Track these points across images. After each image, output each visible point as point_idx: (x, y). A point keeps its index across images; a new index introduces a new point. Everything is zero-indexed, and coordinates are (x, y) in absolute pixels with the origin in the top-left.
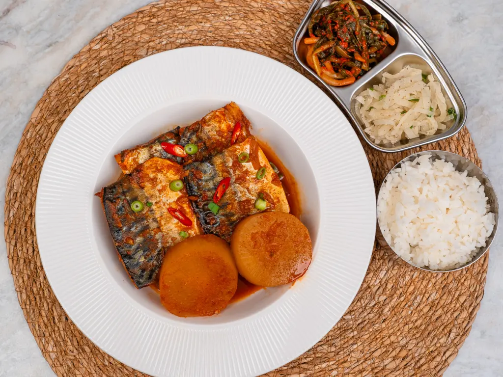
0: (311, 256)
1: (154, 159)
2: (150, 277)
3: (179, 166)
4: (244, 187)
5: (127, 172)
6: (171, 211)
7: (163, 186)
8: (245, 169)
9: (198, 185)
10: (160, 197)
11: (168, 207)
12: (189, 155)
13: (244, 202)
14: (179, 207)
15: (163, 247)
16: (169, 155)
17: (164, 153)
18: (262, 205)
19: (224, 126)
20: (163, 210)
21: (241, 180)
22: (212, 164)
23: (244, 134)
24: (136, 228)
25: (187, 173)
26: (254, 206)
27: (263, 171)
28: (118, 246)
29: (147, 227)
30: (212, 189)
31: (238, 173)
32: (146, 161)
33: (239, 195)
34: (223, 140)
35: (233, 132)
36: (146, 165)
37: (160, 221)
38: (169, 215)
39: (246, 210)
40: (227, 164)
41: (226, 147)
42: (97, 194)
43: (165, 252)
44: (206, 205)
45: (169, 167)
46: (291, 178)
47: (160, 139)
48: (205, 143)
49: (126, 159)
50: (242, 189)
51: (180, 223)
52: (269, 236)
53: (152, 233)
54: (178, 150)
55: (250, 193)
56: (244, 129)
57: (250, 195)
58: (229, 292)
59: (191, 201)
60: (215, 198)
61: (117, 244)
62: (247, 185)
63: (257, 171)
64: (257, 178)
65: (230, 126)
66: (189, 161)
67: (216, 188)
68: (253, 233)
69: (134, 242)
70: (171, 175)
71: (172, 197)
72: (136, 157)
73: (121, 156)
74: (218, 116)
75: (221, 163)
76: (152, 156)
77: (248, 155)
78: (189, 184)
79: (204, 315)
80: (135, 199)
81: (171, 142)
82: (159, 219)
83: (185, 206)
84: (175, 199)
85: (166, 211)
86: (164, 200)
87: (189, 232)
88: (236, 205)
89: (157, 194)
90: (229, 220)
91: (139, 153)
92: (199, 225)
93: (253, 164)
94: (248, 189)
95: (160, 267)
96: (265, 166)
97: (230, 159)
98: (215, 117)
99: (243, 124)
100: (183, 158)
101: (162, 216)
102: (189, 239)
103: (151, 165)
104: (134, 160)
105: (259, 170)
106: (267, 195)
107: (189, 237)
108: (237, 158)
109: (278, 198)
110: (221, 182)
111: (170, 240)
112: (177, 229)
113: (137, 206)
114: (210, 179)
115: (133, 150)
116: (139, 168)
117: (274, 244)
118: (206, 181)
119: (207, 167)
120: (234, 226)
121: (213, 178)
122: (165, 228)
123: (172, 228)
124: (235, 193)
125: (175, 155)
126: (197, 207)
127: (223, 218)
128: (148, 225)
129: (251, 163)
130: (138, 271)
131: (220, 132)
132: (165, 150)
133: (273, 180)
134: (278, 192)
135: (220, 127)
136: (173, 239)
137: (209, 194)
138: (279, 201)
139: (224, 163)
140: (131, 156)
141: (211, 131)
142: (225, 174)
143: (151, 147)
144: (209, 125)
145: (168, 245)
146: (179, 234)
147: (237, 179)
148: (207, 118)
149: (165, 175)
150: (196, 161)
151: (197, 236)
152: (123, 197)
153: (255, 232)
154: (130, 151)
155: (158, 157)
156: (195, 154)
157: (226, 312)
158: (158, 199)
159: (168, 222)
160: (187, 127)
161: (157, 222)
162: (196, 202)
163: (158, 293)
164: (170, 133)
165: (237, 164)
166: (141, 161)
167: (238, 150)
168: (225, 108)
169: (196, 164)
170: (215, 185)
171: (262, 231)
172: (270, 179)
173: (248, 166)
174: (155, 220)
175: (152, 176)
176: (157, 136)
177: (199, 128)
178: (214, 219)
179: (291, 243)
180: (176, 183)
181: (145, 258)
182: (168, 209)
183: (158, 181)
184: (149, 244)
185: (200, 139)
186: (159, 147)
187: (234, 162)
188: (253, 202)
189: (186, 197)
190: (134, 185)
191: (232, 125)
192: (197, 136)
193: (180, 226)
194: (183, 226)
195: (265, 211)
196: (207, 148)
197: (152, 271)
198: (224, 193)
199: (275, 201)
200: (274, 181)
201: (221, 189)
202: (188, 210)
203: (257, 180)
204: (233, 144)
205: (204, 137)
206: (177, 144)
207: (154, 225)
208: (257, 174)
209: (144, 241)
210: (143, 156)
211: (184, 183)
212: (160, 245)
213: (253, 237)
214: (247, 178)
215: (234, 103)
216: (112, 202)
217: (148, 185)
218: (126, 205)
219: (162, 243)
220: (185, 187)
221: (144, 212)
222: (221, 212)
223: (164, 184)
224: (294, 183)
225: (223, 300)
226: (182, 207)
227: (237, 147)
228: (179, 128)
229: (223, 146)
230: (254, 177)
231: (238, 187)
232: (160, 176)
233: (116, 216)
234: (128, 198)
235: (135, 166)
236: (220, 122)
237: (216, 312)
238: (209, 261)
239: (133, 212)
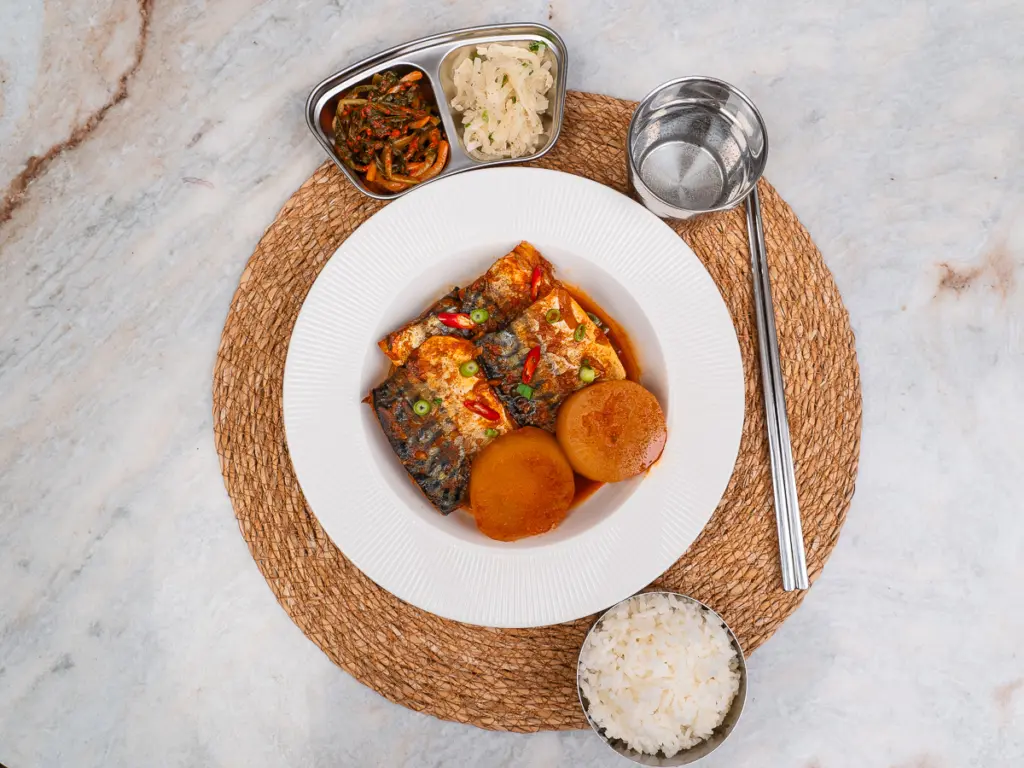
0: (665, 431)
1: (434, 338)
2: (457, 497)
3: (467, 342)
4: (560, 355)
5: (399, 363)
6: (469, 404)
7: (451, 373)
8: (557, 331)
9: (499, 364)
10: (449, 389)
11: (463, 400)
12: (478, 326)
13: (563, 375)
14: (478, 398)
15: (467, 455)
16: (452, 330)
17: (444, 328)
18: (589, 375)
19: (518, 277)
20: (458, 406)
21: (555, 346)
22: (512, 333)
23: (547, 282)
24: (426, 437)
25: (481, 350)
26: (578, 376)
28: (407, 465)
29: (440, 433)
30: (518, 365)
31: (549, 338)
32: (423, 343)
33: (556, 367)
34: (521, 296)
35: (532, 283)
36: (423, 349)
37: (456, 420)
38: (466, 410)
39: (570, 387)
40: (533, 330)
41: (527, 305)
42: (365, 400)
43: (471, 461)
44: (515, 387)
45: (455, 346)
46: (620, 329)
47: (435, 310)
48: (496, 304)
49: (394, 345)
50: (558, 359)
51: (483, 419)
52: (606, 416)
53: (449, 439)
54: (463, 321)
55: (570, 362)
56: (545, 275)
57: (570, 365)
58: (566, 498)
59: (492, 387)
60: (523, 377)
61: (405, 463)
62: (564, 352)
63: (573, 331)
64: (575, 340)
65: (525, 275)
66: (481, 334)
67: (523, 364)
68: (583, 417)
69: (426, 456)
70: (460, 356)
71: (466, 386)
72: (407, 340)
73: (387, 341)
74: (508, 265)
75: (525, 329)
76: (428, 335)
77: (558, 312)
78: (486, 364)
79: (538, 533)
80: (418, 398)
81: (451, 310)
82: (454, 419)
83: (486, 394)
84: (471, 388)
85: (462, 405)
86: (456, 391)
87: (498, 427)
88: (554, 382)
89: (446, 385)
90: (548, 404)
91: (411, 334)
92: (510, 417)
93: (566, 321)
94: (565, 356)
95: (468, 481)
96: (584, 323)
97: (535, 321)
98: (504, 266)
99: (543, 269)
100: (470, 331)
101: (457, 415)
102: (498, 438)
103: (430, 348)
104: (405, 344)
105: (576, 329)
106: (594, 360)
107: (499, 435)
108: (545, 318)
109: (608, 362)
110: (529, 354)
111: (474, 444)
112: (480, 427)
113: (422, 408)
114: (513, 354)
115: (402, 331)
116: (414, 355)
117: (614, 425)
118: (509, 356)
119: (505, 337)
120: (557, 409)
121: (516, 351)
122: (464, 430)
123: (474, 426)
124: (550, 366)
125: (459, 328)
126: (503, 393)
127: (540, 402)
128: (441, 430)
129: (563, 322)
130: (438, 492)
131: (514, 286)
132: (445, 323)
133: (597, 339)
134: (607, 353)
135: (513, 280)
136: (479, 441)
137: (515, 373)
138: (609, 365)
139: (528, 328)
140: (400, 340)
141: (502, 286)
142: (532, 343)
143: (425, 324)
144: (498, 280)
145: (472, 450)
146: (486, 433)
147: (549, 347)
148: (493, 270)
149: (451, 357)
150: (488, 332)
151: (509, 431)
152: (401, 399)
153: (586, 414)
154: (398, 333)
155: (436, 335)
156: (486, 322)
157: (567, 522)
158: (448, 392)
159: (467, 421)
160: (467, 288)
161: (452, 422)
162: (500, 387)
163: (470, 515)
164: (447, 298)
165: (546, 326)
166: (415, 346)
167: (544, 308)
168: (515, 251)
169: (490, 336)
170: (521, 360)
171: (596, 412)
172: (593, 337)
173: (561, 325)
174: (449, 421)
175: (433, 362)
176: (430, 305)
177: (485, 286)
178: (528, 405)
179: (636, 420)
180: (467, 367)
181: (446, 474)
182: (464, 403)
183: (444, 367)
184: (447, 454)
185: (488, 300)
186: (435, 321)
187: (541, 325)
188: (576, 373)
189: (485, 382)
190: (413, 380)
191: (529, 273)
192: (484, 298)
193: (483, 423)
194: (488, 421)
195: (595, 382)
196: (500, 311)
197: (459, 489)
198: (535, 370)
199: (605, 366)
200: (599, 339)
201: (529, 363)
202: (490, 399)
203: (576, 343)
204: (535, 299)
205: (493, 296)
206: (459, 312)
207: (448, 428)
208: (575, 333)
209: (441, 451)
210: (416, 337)
211: (478, 364)
212: (462, 453)
213: (585, 421)
214: (563, 342)
215: (525, 243)
216: (387, 408)
217: (431, 375)
218: (406, 408)
219: (465, 449)
220: (481, 368)
221: (433, 414)
222: (536, 395)
223: (451, 370)
224: (624, 335)
225: (560, 510)
226: (483, 397)
227: (542, 303)
228: (457, 289)
229: (522, 305)
230: (572, 339)
231: (551, 357)
232: (445, 360)
233: (396, 426)
234: (407, 398)
235: (408, 353)
236: (511, 272)
237: (553, 525)
238: (532, 463)
239: (418, 417)
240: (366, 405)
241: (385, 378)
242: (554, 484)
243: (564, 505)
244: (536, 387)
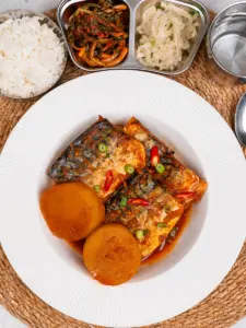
4: (147, 217)
5: (125, 131)
6: (110, 173)
8: (160, 213)
9: (136, 184)
10: (116, 161)
11: (112, 169)
12: (155, 169)
13: (137, 221)
14: (115, 177)
15: (82, 178)
16: (149, 155)
17: (149, 150)
18: (140, 235)
19: (186, 184)
20: (108, 167)
22: (154, 188)
23: (187, 201)
25: (141, 173)
27: (164, 227)
29: (91, 161)
30: (137, 195)
31: (155, 209)
32: (138, 140)
33: (141, 216)
35: (185, 193)
36: (135, 141)
37: (100, 168)
38: (107, 172)
39: (131, 226)
41: (171, 193)
42: (100, 117)
45: (140, 158)
47: (158, 144)
48: (169, 176)
49: (134, 126)
50: (145, 217)
51: (104, 182)
52: (119, 249)
53: (89, 166)
54: (155, 160)
55: (145, 223)
57: (143, 224)
59: (122, 183)
60: (131, 200)
62: (149, 219)
63: (162, 221)
65: (188, 189)
67: (139, 198)
68: (116, 236)
69: (77, 156)
71: (121, 170)
72: (139, 132)
73: (136, 122)
76: (143, 143)
77: (171, 211)
78: (134, 177)
79: (49, 226)
81: (160, 152)
83: (118, 180)
84: (119, 172)
85: (109, 169)
86: (116, 165)
87: (101, 192)
88: (132, 217)
89: (118, 158)
90: (120, 216)
91: (142, 133)
94: (147, 220)
96: (168, 226)
97: (163, 199)
100: (151, 165)
101: (103, 168)
103: (136, 145)
104: (136, 131)
105: (164, 223)
106: (149, 236)
107: (97, 193)
108: (166, 204)
109: (150, 244)
111: (89, 181)
112: (99, 181)
113: (103, 148)
116: (131, 137)
117: (114, 254)
118: (141, 189)
119: (151, 184)
121: (144, 192)
122: (96, 173)
123: (99, 178)
124: (140, 213)
125: (151, 159)
126: (120, 190)
128: (93, 161)
129: (166, 215)
131: (180, 184)
133: (161, 236)
134: (155, 243)
135: (184, 182)
136: (91, 183)
138: (148, 246)
139: (158, 196)
140: (138, 128)
141: (180, 178)
143: (149, 140)
144: (182, 174)
145: (85, 181)
146: (96, 185)
147: (151, 210)
151: (100, 198)
153: (118, 238)
154: (141, 127)
155: (145, 147)
158: (114, 160)
159: (101, 174)
160: (174, 159)
161: (98, 166)
164: (167, 148)
166: (136, 136)
167: (171, 202)
168: (201, 179)
169: (150, 177)
170: (140, 196)
172: (161, 233)
173: (164, 214)
174: (99, 164)
175: (129, 149)
177: (177, 167)
180: (130, 168)
183: (128, 155)
184: (82, 167)
185: (170, 171)
188: (140, 228)
191: (190, 190)
192: (171, 169)
193: (101, 183)
194: (103, 185)
195: (137, 240)
196: (165, 179)
198: (137, 205)
199: (147, 243)
201: (139, 201)
202: (116, 183)
203: (156, 224)
204: (175, 197)
205: (173, 173)
206: (160, 157)
207: (94, 165)
210: (141, 137)
211: (134, 173)
212: (83, 175)
213: (113, 238)
214: (155, 217)
217: (121, 149)
219: (85, 176)
220: (131, 175)
221: (101, 154)
222: (123, 208)
227: (174, 201)
230: (158, 221)
231: (145, 214)
232: (131, 155)
235: (131, 134)
236: (188, 180)
237: (54, 233)
238: (85, 214)
239: (97, 147)
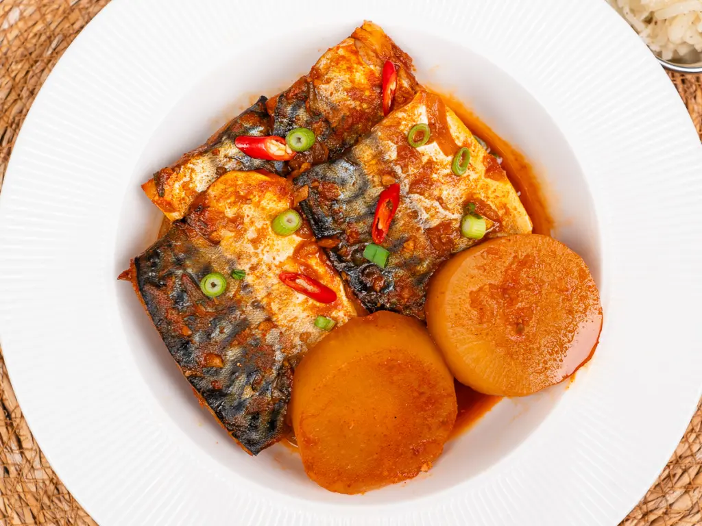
0: (600, 313)
1: (229, 176)
2: (272, 425)
3: (283, 180)
4: (430, 197)
5: (176, 215)
6: (288, 278)
7: (258, 231)
8: (425, 159)
9: (334, 214)
10: (256, 254)
11: (278, 272)
12: (299, 154)
13: (437, 228)
14: (302, 268)
15: (287, 359)
16: (257, 162)
17: (246, 159)
18: (477, 227)
19: (360, 77)
20: (270, 281)
21: (422, 183)
22: (354, 163)
23: (406, 84)
24: (221, 332)
25: (305, 192)
26: (460, 230)
27: (465, 155)
28: (191, 376)
29: (244, 324)
30: (366, 215)
31: (412, 170)
32: (211, 184)
33: (425, 216)
34: (365, 106)
35: (382, 85)
36: (213, 193)
37: (269, 304)
38: (284, 288)
39: (445, 245)
40: (387, 157)
41: (376, 120)
42: (124, 276)
43: (293, 368)
44: (361, 250)
45: (262, 187)
46: (518, 157)
47: (232, 132)
48: (327, 121)
49: (166, 188)
50: (428, 203)
51: (311, 301)
52: (507, 290)
53: (258, 334)
54: (274, 148)
55: (446, 208)
56: (402, 73)
57: (446, 213)
58: (443, 423)
59: (324, 251)
60: (374, 234)
61: (188, 373)
62: (436, 193)
63: (450, 158)
64: (454, 173)
65: (372, 73)
66: (304, 166)
67: (373, 212)
68: (471, 293)
69: (223, 361)
70: (272, 202)
71: (282, 250)
72: (187, 179)
73: (157, 181)
74: (343, 57)
75: (374, 157)
76: (221, 171)
77: (427, 129)
78: (313, 214)
79: (400, 480)
80: (207, 270)
81: (255, 132)
82: (264, 302)
83: (315, 262)
84: (290, 251)
85: (275, 281)
86: (266, 258)
87: (334, 314)
88: (422, 239)
89: (250, 248)
90: (414, 274)
91: (193, 170)
92: (353, 297)
93: (440, 144)
94: (439, 199)
95: (289, 401)
96: (466, 145)
97: (391, 143)
98: (337, 60)
99: (399, 64)
100: (286, 163)
101: (269, 294)
102: (336, 330)
103: (225, 191)
104: (185, 186)
105: (455, 154)
106: (483, 204)
107: (336, 325)
108: (406, 138)
109: (504, 206)
110: (382, 197)
111: (297, 341)
112: (306, 314)
113: (214, 285)
114: (356, 196)
115: (179, 166)
116: (199, 204)
117: (519, 305)
118: (349, 202)
119: (343, 169)
120: (428, 283)
121: (361, 192)
122: (281, 319)
123: (295, 314)
124: (415, 214)
125: (269, 159)
126: (340, 260)
127: (401, 272)
128: (245, 319)
129: (435, 145)
130: (242, 418)
131: (354, 92)
132: (247, 152)
133: (488, 171)
134: (502, 193)
135: (352, 81)
136: (304, 336)
137: (361, 227)
138: (507, 212)
139: (379, 156)
140: (177, 179)
141: (335, 91)
142: (387, 178)
143: (216, 153)
144: (328, 81)
145: (295, 351)
146: (315, 324)
147: (414, 184)
148: (322, 65)
149: (258, 205)
150: (315, 163)
151: (352, 319)
152: (180, 272)
153: (475, 289)
154: (173, 170)
155: (234, 170)
156: (311, 148)
157: (445, 462)
158: (254, 261)
159: (284, 304)
160: (282, 96)
161: (263, 308)
162: (336, 250)
163: (292, 451)
164: (249, 113)
165: (407, 151)
166: (200, 188)
167: (403, 123)
168: (354, 36)
169: (318, 169)
170: (369, 207)
171: (490, 284)
172: (481, 168)
173: (430, 150)
174: (257, 305)
175: (230, 213)
176: (222, 124)
177: (308, 91)
178: (380, 278)
179: (554, 296)
180: (284, 219)
181: (254, 389)
182: (280, 278)
183: (246, 220)
184: (255, 358)
185: (314, 114)
186: (231, 150)
187: (400, 150)
188: (456, 225)
189: (311, 243)
190: (198, 241)
191: (377, 70)
192: (308, 110)
193: (313, 307)
194: (318, 304)
195: (486, 238)
196: (334, 132)
197: (275, 413)
198: (392, 220)
199: (501, 213)
200: (491, 170)
201: (383, 211)
202: (321, 270)
203: (455, 177)
204: (388, 111)
205: (322, 107)
206: (267, 134)
207: (257, 317)
208: (453, 163)
209: (245, 354)
210: (201, 174)
211: (301, 215)
212: (279, 356)
213: (475, 301)
214: (435, 176)
215: (370, 24)
216: (158, 286)
217: (226, 234)
218: (190, 287)
219: (283, 350)
220: (306, 222)
221: (231, 294)
222: (394, 261)
223: (259, 225)
224: (524, 167)
225: (434, 442)
226: (308, 266)
227: (400, 115)
228: (263, 99)
229: (368, 120)
230: (448, 171)
231: (417, 201)
232: (248, 210)
233: (173, 315)
234: (190, 271)
235: (190, 200)
236: (350, 69)
237: (424, 468)
238: (391, 368)
239: (207, 299)
240: (123, 282)
241: (154, 240)
242: (424, 401)
243: (441, 434)
244: (392, 250)
